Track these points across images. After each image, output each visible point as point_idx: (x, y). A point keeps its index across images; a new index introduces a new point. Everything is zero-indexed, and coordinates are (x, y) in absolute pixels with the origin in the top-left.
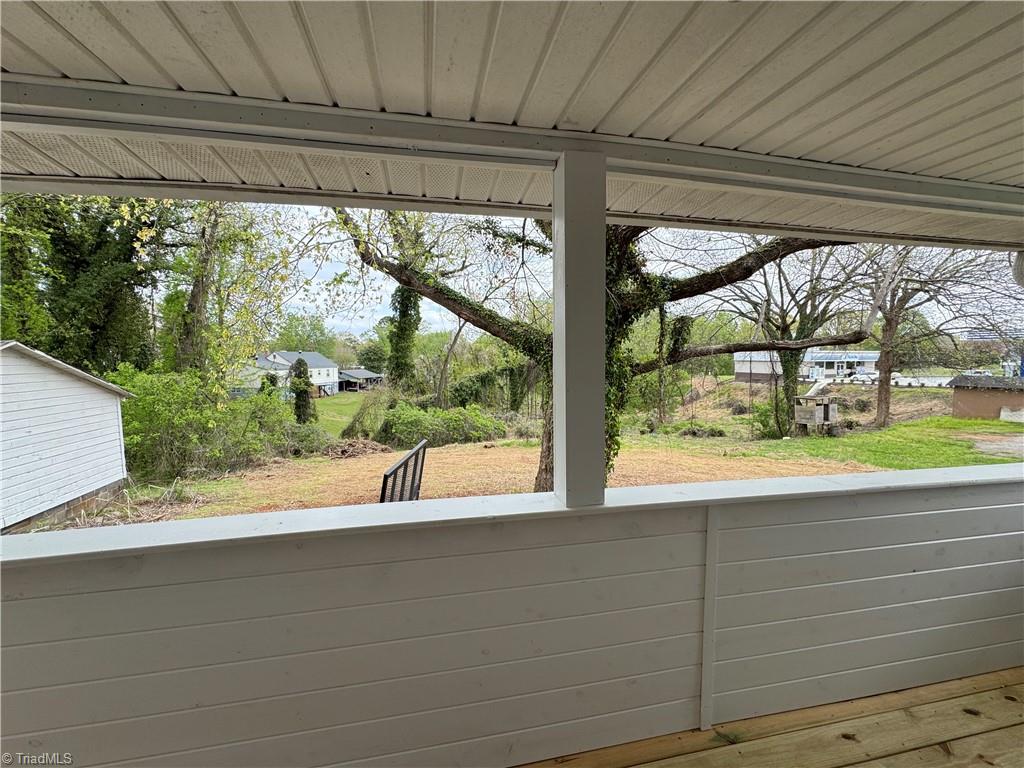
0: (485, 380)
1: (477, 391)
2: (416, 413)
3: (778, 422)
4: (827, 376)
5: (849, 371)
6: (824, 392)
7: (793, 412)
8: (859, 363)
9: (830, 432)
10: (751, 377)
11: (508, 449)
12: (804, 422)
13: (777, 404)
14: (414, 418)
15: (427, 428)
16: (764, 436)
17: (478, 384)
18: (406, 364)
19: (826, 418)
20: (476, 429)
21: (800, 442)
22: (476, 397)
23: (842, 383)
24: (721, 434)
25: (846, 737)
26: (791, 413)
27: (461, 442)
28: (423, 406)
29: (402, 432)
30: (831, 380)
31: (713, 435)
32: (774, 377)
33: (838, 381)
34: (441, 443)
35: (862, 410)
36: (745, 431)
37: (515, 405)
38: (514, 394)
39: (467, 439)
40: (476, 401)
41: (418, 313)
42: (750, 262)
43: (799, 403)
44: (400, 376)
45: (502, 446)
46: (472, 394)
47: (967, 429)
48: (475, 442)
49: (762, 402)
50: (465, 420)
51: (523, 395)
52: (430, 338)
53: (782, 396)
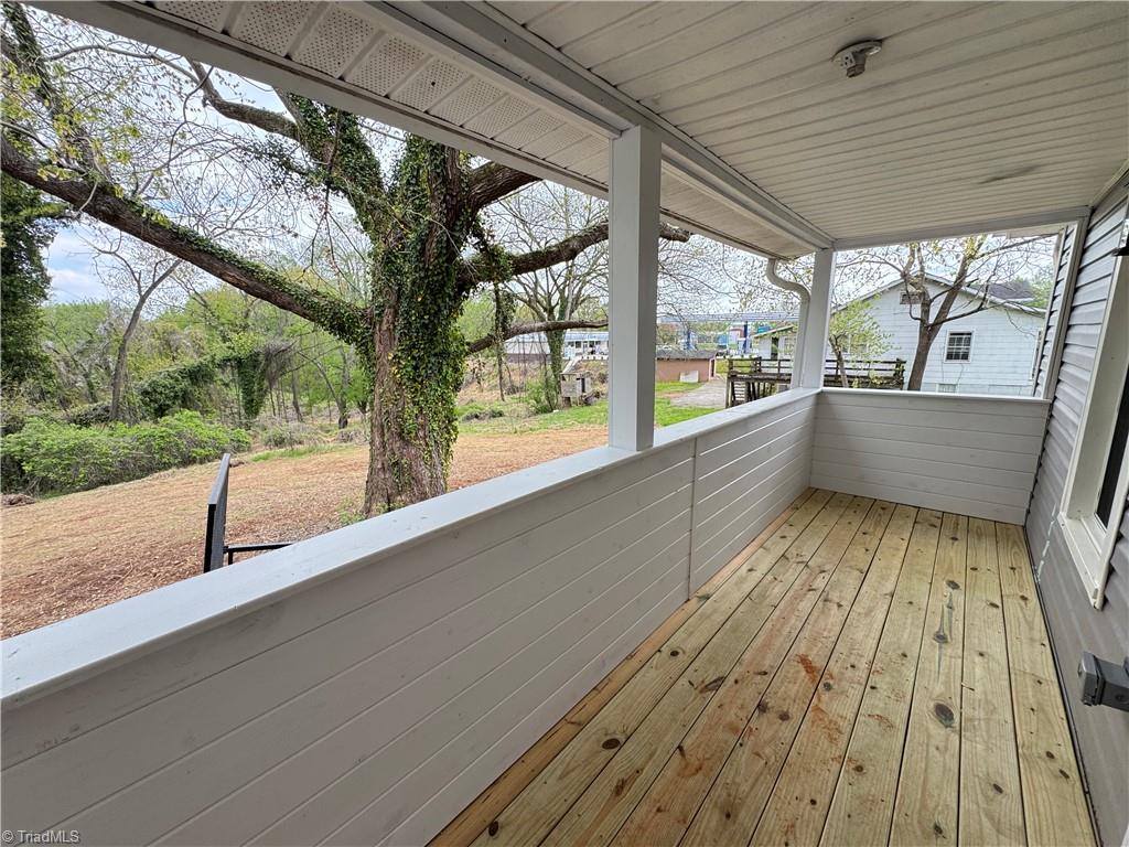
0: (197, 375)
1: (185, 393)
2: (72, 435)
3: (548, 398)
4: (577, 354)
5: (591, 349)
6: (576, 368)
7: (560, 387)
8: (597, 342)
9: (586, 402)
10: (525, 358)
11: (267, 464)
12: (568, 395)
13: (547, 381)
14: (71, 443)
15: (106, 455)
16: (538, 412)
17: (185, 383)
18: (28, 357)
19: (583, 391)
20: (200, 444)
21: (566, 413)
22: (186, 401)
23: (588, 360)
24: (501, 414)
25: (750, 570)
26: (558, 388)
27: (178, 466)
28: (83, 422)
29: (47, 468)
30: (579, 358)
31: (494, 417)
32: (542, 357)
33: (585, 358)
34: (138, 474)
35: (603, 382)
36: (522, 409)
37: (252, 407)
38: (248, 392)
39: (188, 461)
40: (185, 405)
41: (42, 269)
42: (574, 244)
43: (564, 379)
44: (19, 377)
45: (256, 460)
46: (176, 397)
47: (665, 390)
48: (201, 463)
49: (535, 380)
50: (180, 435)
51: (263, 393)
52: (63, 313)
53: (550, 373)
